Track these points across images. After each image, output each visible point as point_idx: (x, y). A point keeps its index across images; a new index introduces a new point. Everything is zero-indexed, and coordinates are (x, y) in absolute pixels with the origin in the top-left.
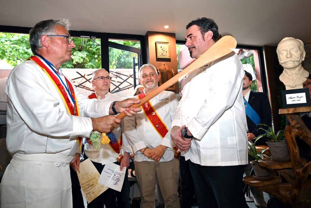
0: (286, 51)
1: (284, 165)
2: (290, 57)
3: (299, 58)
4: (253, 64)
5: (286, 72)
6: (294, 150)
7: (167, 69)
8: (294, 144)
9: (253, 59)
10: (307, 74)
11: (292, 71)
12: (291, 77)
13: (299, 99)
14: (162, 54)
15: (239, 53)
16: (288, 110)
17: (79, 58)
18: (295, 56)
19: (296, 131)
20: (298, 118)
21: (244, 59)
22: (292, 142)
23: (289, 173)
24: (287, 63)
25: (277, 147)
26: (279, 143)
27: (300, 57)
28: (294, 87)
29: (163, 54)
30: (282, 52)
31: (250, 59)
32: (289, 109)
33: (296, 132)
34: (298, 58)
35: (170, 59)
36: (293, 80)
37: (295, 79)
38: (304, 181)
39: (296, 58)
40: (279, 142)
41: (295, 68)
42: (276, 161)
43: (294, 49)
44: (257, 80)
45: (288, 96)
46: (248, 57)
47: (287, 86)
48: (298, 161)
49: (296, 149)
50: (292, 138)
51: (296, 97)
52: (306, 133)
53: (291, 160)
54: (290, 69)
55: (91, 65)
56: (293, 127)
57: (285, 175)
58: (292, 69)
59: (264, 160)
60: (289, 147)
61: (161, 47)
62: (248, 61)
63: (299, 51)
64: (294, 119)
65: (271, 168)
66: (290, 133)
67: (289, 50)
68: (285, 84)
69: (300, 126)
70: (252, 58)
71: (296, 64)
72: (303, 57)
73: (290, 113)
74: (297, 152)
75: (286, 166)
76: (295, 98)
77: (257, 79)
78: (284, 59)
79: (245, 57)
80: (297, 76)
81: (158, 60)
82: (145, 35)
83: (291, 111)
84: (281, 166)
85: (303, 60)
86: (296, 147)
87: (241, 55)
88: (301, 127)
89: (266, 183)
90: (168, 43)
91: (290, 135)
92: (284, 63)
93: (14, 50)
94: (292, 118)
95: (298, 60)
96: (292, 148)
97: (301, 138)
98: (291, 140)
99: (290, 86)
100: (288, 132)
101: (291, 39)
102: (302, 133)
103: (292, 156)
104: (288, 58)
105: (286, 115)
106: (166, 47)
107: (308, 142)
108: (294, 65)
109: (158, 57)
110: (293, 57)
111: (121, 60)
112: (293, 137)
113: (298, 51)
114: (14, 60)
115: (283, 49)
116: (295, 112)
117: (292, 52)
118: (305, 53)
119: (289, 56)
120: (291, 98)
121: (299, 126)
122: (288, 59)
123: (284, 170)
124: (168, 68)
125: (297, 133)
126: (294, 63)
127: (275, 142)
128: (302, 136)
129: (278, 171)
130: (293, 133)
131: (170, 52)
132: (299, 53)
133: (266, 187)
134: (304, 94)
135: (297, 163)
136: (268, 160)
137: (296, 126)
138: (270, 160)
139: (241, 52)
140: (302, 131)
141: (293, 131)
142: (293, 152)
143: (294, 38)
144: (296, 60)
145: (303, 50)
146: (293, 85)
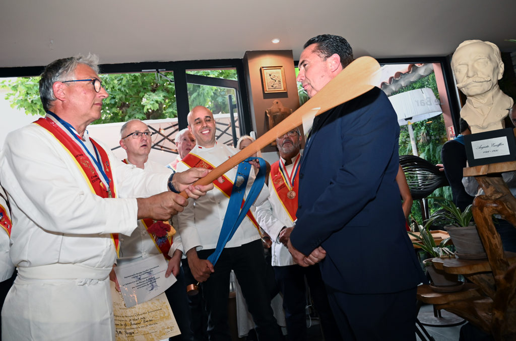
0: (466, 66)
1: (475, 267)
2: (473, 76)
3: (491, 75)
4: (434, 87)
5: (470, 102)
6: (492, 239)
7: (282, 110)
8: (491, 230)
9: (434, 79)
10: (509, 102)
11: (481, 99)
12: (479, 110)
13: (495, 148)
14: (272, 86)
16: (476, 170)
17: (153, 102)
18: (483, 74)
19: (491, 207)
20: (496, 182)
21: (419, 79)
22: (486, 227)
23: (489, 280)
24: (469, 86)
25: (463, 235)
26: (467, 227)
27: (493, 73)
28: (487, 128)
29: (274, 86)
30: (459, 67)
31: (428, 79)
32: (479, 167)
33: (491, 209)
34: (489, 76)
35: (286, 93)
36: (483, 116)
37: (486, 113)
39: (484, 77)
41: (484, 93)
42: (465, 259)
43: (479, 61)
44: (443, 114)
45: (475, 144)
46: (426, 76)
47: (472, 126)
48: (501, 260)
49: (494, 238)
50: (485, 219)
51: (490, 145)
52: (513, 208)
53: (487, 258)
54: (477, 97)
55: (172, 112)
56: (488, 199)
57: (481, 283)
58: (481, 97)
59: (443, 258)
60: (482, 234)
61: (270, 75)
62: (427, 83)
63: (489, 62)
64: (489, 184)
65: (452, 273)
66: (481, 210)
67: (470, 63)
68: (469, 123)
69: (501, 197)
70: (433, 77)
71: (487, 86)
72: (498, 72)
73: (481, 174)
74: (497, 243)
75: (479, 268)
76: (488, 147)
77: (443, 112)
78: (463, 80)
79: (422, 77)
80: (490, 108)
81: (267, 96)
82: (242, 58)
83: (483, 170)
84: (471, 269)
86: (494, 234)
87: (414, 73)
88: (502, 199)
89: (451, 298)
90: (282, 67)
91: (480, 214)
92: (465, 86)
94: (487, 182)
95: (489, 79)
96: (488, 237)
98: (483, 222)
99: (478, 126)
100: (477, 208)
101: (475, 43)
102: (504, 208)
103: (488, 252)
104: (469, 77)
106: (278, 73)
108: (482, 89)
109: (266, 92)
110: (480, 74)
111: (217, 99)
112: (487, 216)
113: (487, 63)
115: (461, 63)
116: (489, 172)
117: (476, 65)
118: (503, 66)
119: (471, 74)
120: (481, 148)
121: (498, 196)
122: (470, 80)
123: (478, 275)
124: (284, 108)
125: (493, 209)
126: (481, 86)
127: (461, 226)
128: (504, 214)
129: (469, 278)
130: (485, 209)
131: (285, 81)
132: (490, 66)
133: (452, 304)
134: (504, 140)
135: (498, 262)
136: (450, 258)
137: (493, 197)
138: (455, 258)
139: (413, 69)
140: (503, 205)
141: (487, 207)
142: (490, 243)
143: (481, 41)
144: (484, 80)
145: (498, 61)
146: (483, 125)
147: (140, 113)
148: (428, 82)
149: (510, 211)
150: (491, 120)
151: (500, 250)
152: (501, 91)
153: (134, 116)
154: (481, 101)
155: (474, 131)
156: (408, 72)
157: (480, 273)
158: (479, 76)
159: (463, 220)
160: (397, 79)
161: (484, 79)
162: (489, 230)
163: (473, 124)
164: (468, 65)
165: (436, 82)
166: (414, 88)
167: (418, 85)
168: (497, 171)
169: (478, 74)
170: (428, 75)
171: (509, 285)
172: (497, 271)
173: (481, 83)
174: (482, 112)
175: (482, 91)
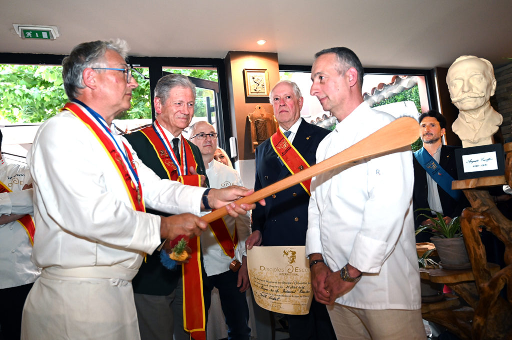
0: (462, 81)
1: (460, 276)
2: (468, 91)
3: (485, 91)
4: (417, 100)
5: (463, 117)
6: (477, 250)
7: (265, 116)
8: (477, 241)
9: (417, 93)
10: (498, 119)
11: (474, 114)
12: (471, 125)
13: (485, 163)
14: (256, 90)
15: (393, 83)
16: (466, 183)
18: (477, 89)
19: (479, 219)
20: (483, 196)
21: (402, 91)
22: (473, 238)
23: (471, 289)
24: (463, 101)
25: (449, 246)
26: (452, 239)
28: (477, 143)
29: (258, 90)
30: (455, 82)
31: (411, 92)
32: (468, 180)
33: (479, 221)
34: (482, 92)
36: (475, 131)
37: (477, 128)
38: (492, 303)
39: (478, 92)
40: (452, 237)
41: (476, 109)
42: (449, 270)
43: (475, 76)
45: (466, 158)
47: (464, 140)
48: (485, 269)
49: (479, 249)
50: (472, 230)
51: (480, 160)
52: (497, 221)
53: (471, 268)
54: (469, 112)
55: (138, 112)
56: (475, 211)
57: (464, 293)
58: (474, 112)
59: (427, 269)
60: (468, 245)
61: (253, 78)
62: (409, 96)
63: (484, 79)
64: (477, 198)
65: (438, 282)
66: (470, 222)
67: (466, 79)
68: (461, 137)
69: (488, 210)
70: (416, 90)
71: (480, 102)
72: (491, 90)
73: (470, 187)
74: (482, 254)
75: (464, 277)
76: (477, 161)
78: (458, 94)
79: (404, 89)
80: (481, 123)
81: (249, 100)
82: (225, 58)
83: (472, 183)
84: (455, 278)
85: (492, 94)
86: (479, 245)
87: (397, 85)
88: (488, 212)
89: (433, 307)
90: (265, 70)
91: (469, 226)
92: (459, 101)
93: (6, 91)
94: (474, 195)
95: (483, 95)
96: (474, 248)
97: (489, 229)
98: (471, 234)
99: (469, 141)
100: (466, 220)
101: (471, 59)
102: (490, 221)
103: (473, 261)
104: (464, 92)
106: (262, 77)
107: (500, 236)
108: (476, 104)
109: (248, 96)
110: (474, 90)
112: (474, 228)
113: (482, 79)
114: (8, 109)
115: (457, 78)
116: (478, 185)
117: (471, 81)
118: (495, 83)
119: (466, 89)
120: (471, 162)
121: (485, 209)
122: (465, 95)
123: (461, 285)
124: (267, 114)
125: (481, 221)
126: (475, 101)
127: (447, 238)
128: (490, 226)
129: (451, 287)
130: (473, 221)
131: (269, 86)
132: (484, 82)
133: (433, 313)
134: (493, 155)
135: (482, 272)
136: (434, 268)
137: (480, 209)
138: (439, 268)
139: (397, 81)
140: (490, 217)
141: (475, 219)
142: (476, 254)
143: (476, 57)
144: (478, 96)
145: (491, 78)
146: (475, 140)
148: (411, 95)
149: (495, 222)
150: (481, 135)
151: (484, 261)
152: (492, 107)
154: (473, 116)
155: (465, 145)
156: (391, 84)
157: (462, 282)
158: (474, 91)
159: (448, 232)
160: (380, 90)
161: (478, 94)
162: (475, 241)
163: (464, 139)
164: (463, 80)
165: (418, 95)
166: (396, 101)
167: (401, 97)
168: (486, 185)
170: (410, 88)
171: (492, 292)
172: (480, 280)
173: (475, 99)
174: (474, 126)
175: (476, 106)
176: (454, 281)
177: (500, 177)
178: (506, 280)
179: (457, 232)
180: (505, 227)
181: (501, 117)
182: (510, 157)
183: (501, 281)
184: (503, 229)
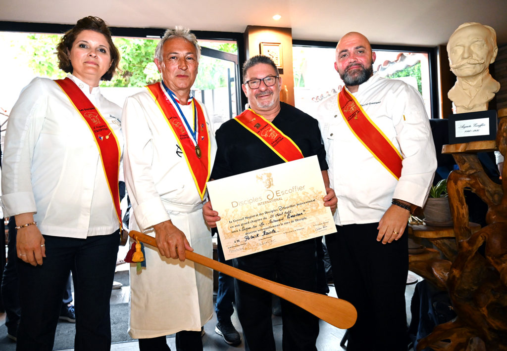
0: (462, 48)
1: (441, 232)
3: (485, 58)
4: (419, 76)
6: (460, 209)
9: (419, 69)
10: (496, 86)
12: (467, 92)
13: (477, 128)
15: (397, 60)
16: (456, 147)
18: (477, 56)
19: (465, 181)
20: (472, 160)
21: (406, 68)
22: (457, 198)
23: (450, 245)
24: (462, 68)
25: (434, 205)
26: (438, 199)
27: (487, 57)
28: (472, 109)
30: (456, 48)
31: (414, 69)
32: (458, 145)
33: (465, 182)
34: (482, 59)
35: (282, 69)
36: (471, 97)
37: (473, 95)
38: (470, 258)
39: (478, 59)
40: (438, 197)
41: (475, 75)
42: (432, 226)
43: (477, 43)
45: (458, 124)
46: (412, 66)
48: (466, 227)
49: (462, 209)
50: (458, 191)
51: (472, 125)
52: (484, 183)
53: (453, 226)
54: (467, 79)
56: (463, 174)
57: (444, 248)
58: (471, 79)
60: (452, 205)
61: (269, 51)
62: (412, 72)
63: (485, 45)
64: (465, 161)
65: (420, 236)
66: (456, 183)
67: (467, 45)
69: (475, 173)
70: (418, 67)
71: (479, 68)
72: (492, 57)
73: (460, 151)
74: (465, 213)
75: (445, 234)
76: (470, 126)
78: (458, 61)
79: (408, 66)
80: (478, 90)
82: (244, 32)
83: (461, 148)
84: (437, 234)
85: (492, 61)
86: (463, 205)
87: (401, 62)
88: (476, 175)
90: (280, 44)
91: (454, 187)
92: (458, 68)
94: (463, 159)
95: (482, 62)
96: (457, 207)
97: (474, 191)
98: (455, 193)
99: (462, 106)
100: (452, 182)
101: (474, 25)
102: (476, 183)
103: (455, 220)
104: (464, 58)
105: (452, 155)
106: (277, 50)
107: (484, 198)
108: (474, 70)
110: (474, 56)
112: (460, 189)
113: (483, 45)
115: (458, 44)
116: (468, 149)
117: (472, 48)
118: (497, 51)
119: (466, 55)
120: (463, 127)
121: (472, 172)
122: (465, 61)
123: (442, 240)
125: (467, 183)
126: (474, 68)
127: (433, 198)
128: (475, 188)
129: (433, 242)
130: (459, 183)
131: (282, 58)
132: (485, 49)
133: (414, 264)
134: (486, 121)
135: (462, 230)
136: (418, 224)
137: (467, 172)
138: (422, 224)
139: (402, 58)
140: (476, 180)
141: (461, 180)
142: (458, 213)
143: (480, 24)
144: (478, 62)
145: (493, 44)
146: (470, 106)
147: (143, 81)
149: (481, 185)
150: (477, 102)
151: (466, 219)
152: (490, 75)
153: (137, 84)
154: (471, 83)
157: (443, 238)
158: (473, 58)
159: (434, 192)
160: (385, 67)
162: (460, 201)
163: (459, 105)
164: (464, 47)
165: (420, 72)
167: (404, 73)
168: (476, 149)
169: (472, 56)
170: (414, 65)
171: (470, 248)
172: (460, 237)
173: (474, 65)
174: (470, 93)
175: (474, 73)
176: (436, 237)
177: (491, 141)
178: (486, 237)
179: (443, 193)
180: (490, 190)
181: (499, 84)
182: (503, 123)
183: (480, 238)
184: (488, 191)
